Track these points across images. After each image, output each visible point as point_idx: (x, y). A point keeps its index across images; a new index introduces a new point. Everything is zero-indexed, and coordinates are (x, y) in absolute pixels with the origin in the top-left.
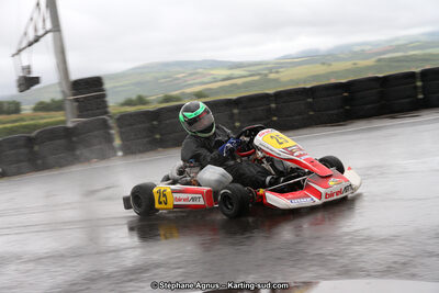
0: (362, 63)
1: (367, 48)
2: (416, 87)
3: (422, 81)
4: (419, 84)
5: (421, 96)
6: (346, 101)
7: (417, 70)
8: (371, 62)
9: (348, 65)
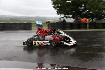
0: (8, 20)
1: (9, 17)
2: (17, 26)
3: (19, 25)
4: (18, 25)
5: (18, 27)
6: (3, 27)
7: (18, 22)
8: (10, 20)
9: (5, 19)
